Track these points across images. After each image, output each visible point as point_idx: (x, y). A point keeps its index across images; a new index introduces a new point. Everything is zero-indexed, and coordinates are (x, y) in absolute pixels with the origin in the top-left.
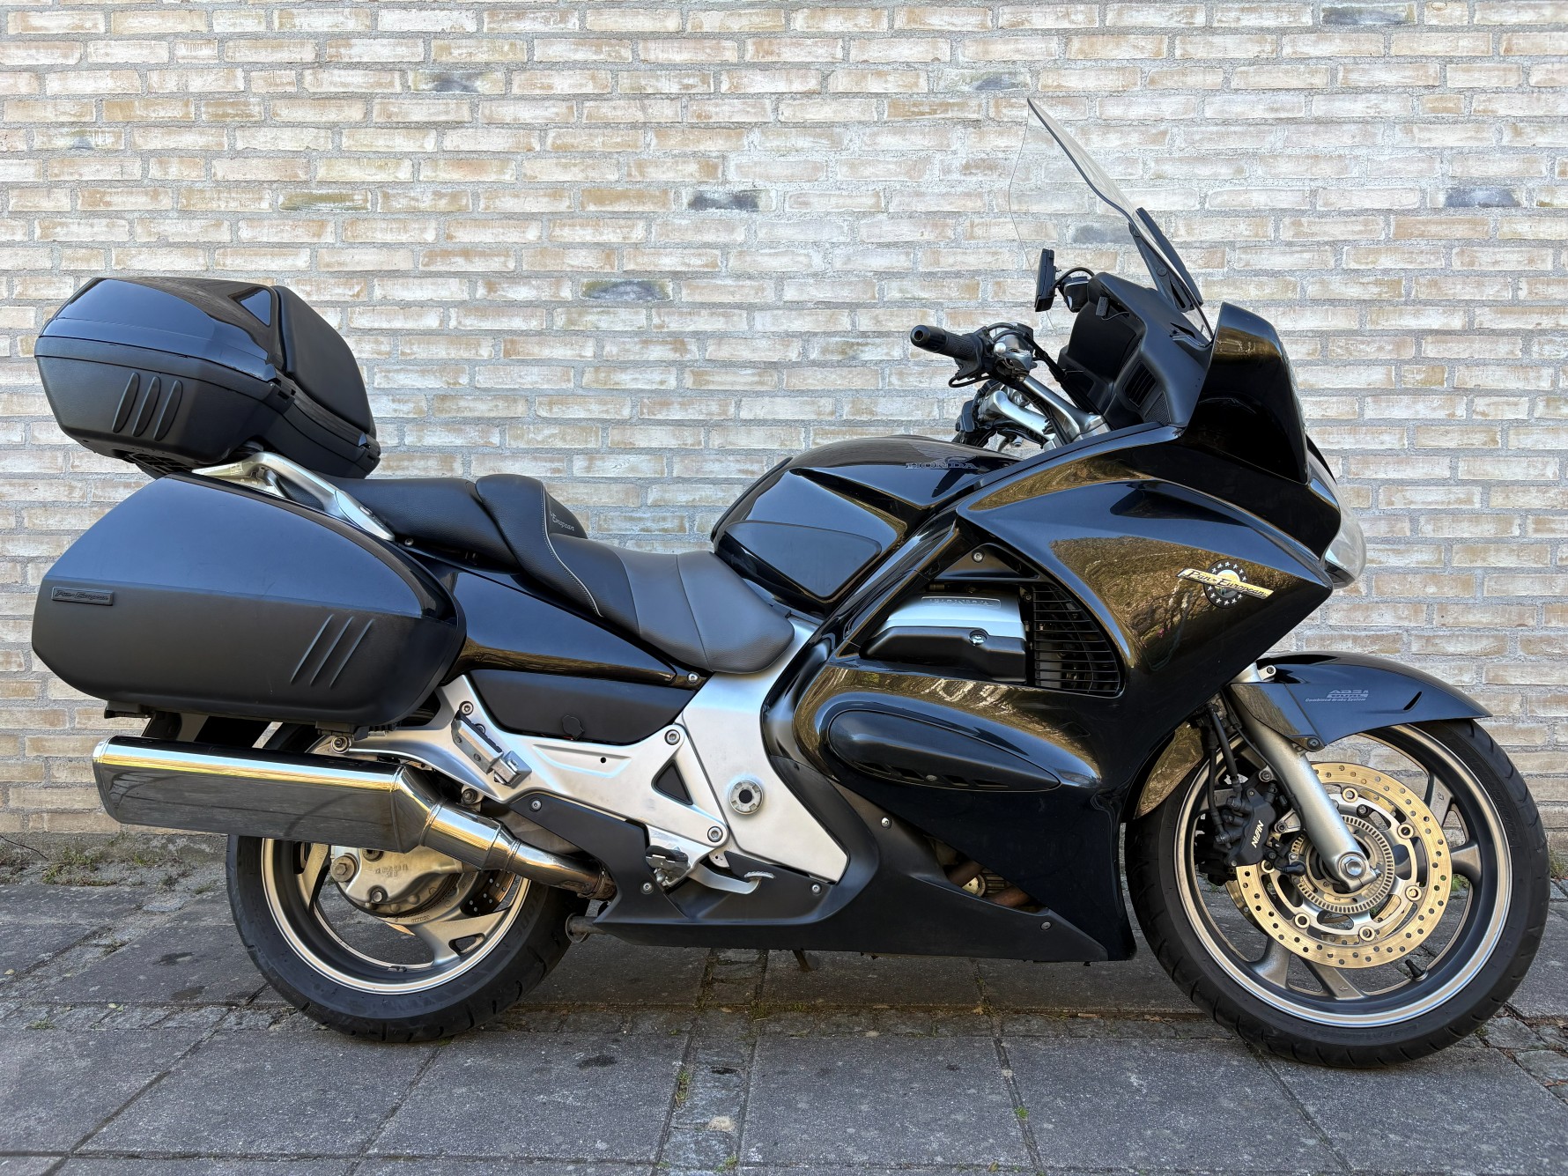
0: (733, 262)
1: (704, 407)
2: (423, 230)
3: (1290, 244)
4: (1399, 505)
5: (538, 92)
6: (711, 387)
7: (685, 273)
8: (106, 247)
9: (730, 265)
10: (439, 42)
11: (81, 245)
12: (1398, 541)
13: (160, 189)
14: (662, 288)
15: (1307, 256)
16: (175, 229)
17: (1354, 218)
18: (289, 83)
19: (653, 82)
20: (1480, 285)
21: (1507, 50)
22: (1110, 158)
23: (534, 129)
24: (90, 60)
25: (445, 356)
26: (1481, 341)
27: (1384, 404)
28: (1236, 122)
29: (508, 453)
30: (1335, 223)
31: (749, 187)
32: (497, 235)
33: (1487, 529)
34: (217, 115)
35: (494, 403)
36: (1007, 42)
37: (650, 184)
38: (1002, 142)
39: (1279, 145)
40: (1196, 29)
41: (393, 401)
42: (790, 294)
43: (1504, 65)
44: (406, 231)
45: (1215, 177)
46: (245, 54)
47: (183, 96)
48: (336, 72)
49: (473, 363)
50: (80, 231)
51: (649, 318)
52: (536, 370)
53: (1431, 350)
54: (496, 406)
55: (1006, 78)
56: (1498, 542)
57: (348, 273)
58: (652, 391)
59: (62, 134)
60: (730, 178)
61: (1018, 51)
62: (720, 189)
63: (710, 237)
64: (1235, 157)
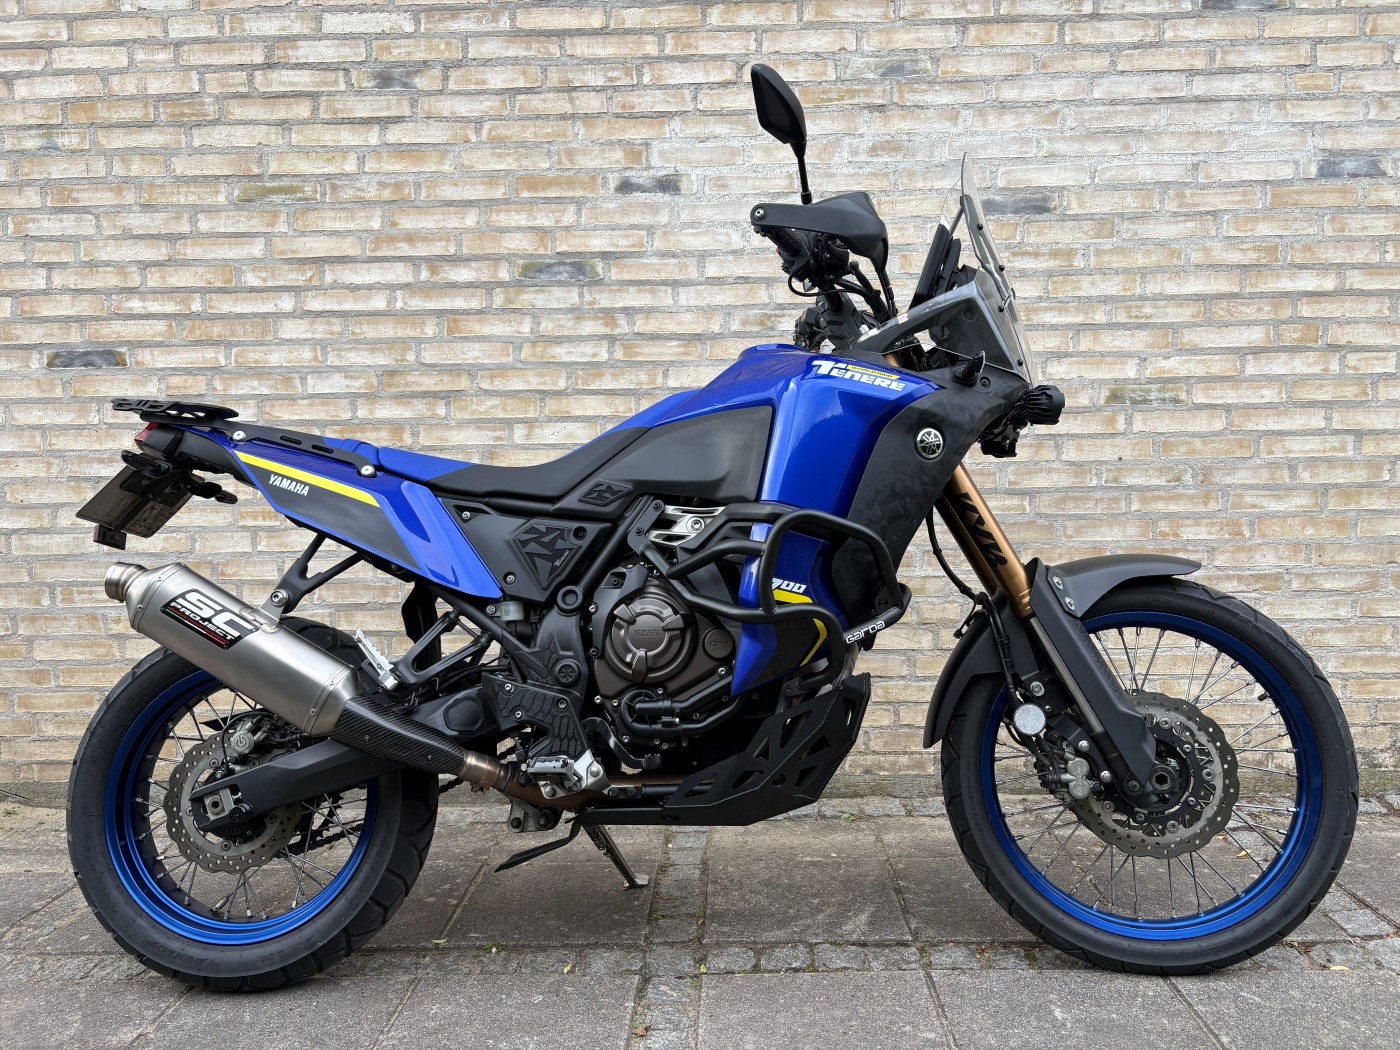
0: (658, 244)
1: (633, 377)
2: (369, 218)
3: (1175, 214)
4: (1279, 454)
5: (473, 87)
6: (640, 359)
7: (613, 253)
8: (74, 240)
9: (655, 244)
10: (381, 42)
11: (51, 239)
12: (1278, 487)
13: (124, 185)
14: (593, 267)
15: (1190, 225)
16: (139, 222)
17: (1233, 190)
18: (241, 84)
19: (580, 76)
20: (1350, 249)
21: (1373, 30)
22: (1007, 137)
23: (470, 121)
24: (54, 66)
25: (393, 335)
26: (1351, 301)
27: (1263, 361)
28: (1122, 102)
29: (453, 423)
30: (1216, 194)
31: (671, 171)
32: (438, 222)
33: (1360, 475)
34: (174, 115)
35: (438, 378)
36: (908, 31)
37: (579, 171)
38: (906, 125)
39: (1163, 122)
40: (1084, 16)
41: (346, 377)
42: (712, 270)
43: (1370, 44)
44: (353, 220)
45: (1104, 154)
46: (197, 57)
47: (141, 98)
48: (284, 72)
49: (419, 341)
50: (51, 226)
51: (581, 295)
52: (477, 346)
53: (1306, 310)
54: (442, 380)
55: (908, 65)
56: (1370, 486)
57: (300, 260)
58: (585, 363)
59: (30, 136)
60: (653, 164)
61: (919, 40)
62: (645, 173)
63: (636, 220)
64: (1123, 133)
